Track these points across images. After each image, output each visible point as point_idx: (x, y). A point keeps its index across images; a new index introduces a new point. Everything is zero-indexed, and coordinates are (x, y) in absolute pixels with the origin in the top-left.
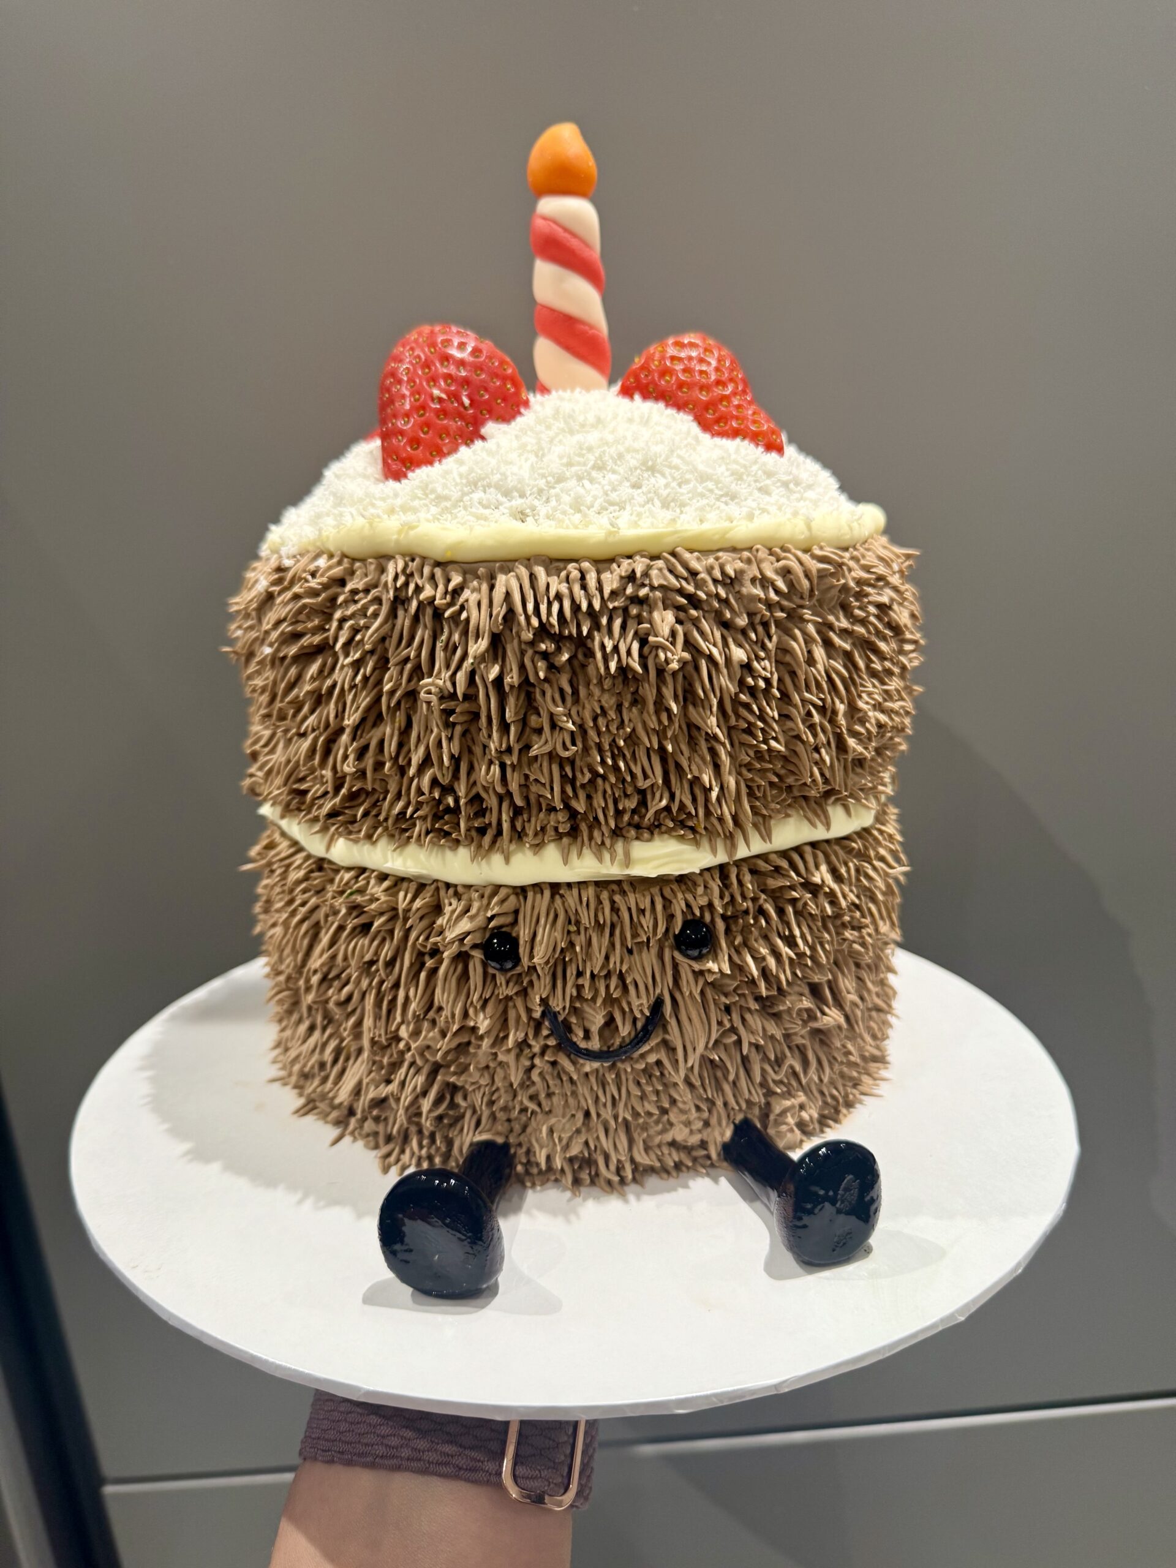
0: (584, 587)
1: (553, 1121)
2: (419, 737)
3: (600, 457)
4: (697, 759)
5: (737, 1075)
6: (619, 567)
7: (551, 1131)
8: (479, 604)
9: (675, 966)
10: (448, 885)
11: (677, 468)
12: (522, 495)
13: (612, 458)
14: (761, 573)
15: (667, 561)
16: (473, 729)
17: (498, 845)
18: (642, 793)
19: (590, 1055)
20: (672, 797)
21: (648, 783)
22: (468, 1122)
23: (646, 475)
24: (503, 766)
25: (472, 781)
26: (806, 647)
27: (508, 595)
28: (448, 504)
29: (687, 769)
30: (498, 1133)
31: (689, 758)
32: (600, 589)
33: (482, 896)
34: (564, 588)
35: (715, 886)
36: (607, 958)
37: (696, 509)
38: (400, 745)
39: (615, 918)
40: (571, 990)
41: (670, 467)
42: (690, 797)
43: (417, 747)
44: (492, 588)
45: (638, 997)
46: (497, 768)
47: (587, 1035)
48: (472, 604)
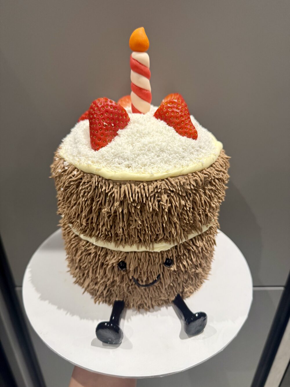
0: (144, 189)
1: (134, 298)
2: (102, 219)
3: (149, 148)
4: (171, 226)
5: (177, 286)
6: (153, 184)
7: (134, 300)
8: (117, 192)
9: (164, 268)
10: (109, 250)
11: (169, 150)
12: (128, 160)
13: (152, 148)
14: (190, 182)
15: (166, 182)
16: (115, 218)
17: (122, 243)
18: (157, 235)
19: (143, 286)
20: (165, 234)
21: (159, 233)
22: (114, 295)
23: (161, 153)
24: (123, 229)
25: (115, 230)
26: (200, 197)
27: (125, 191)
28: (109, 162)
29: (168, 229)
30: (121, 298)
31: (169, 227)
32: (148, 190)
33: (118, 253)
34: (139, 190)
35: (174, 250)
36: (148, 267)
37: (174, 163)
38: (97, 219)
39: (150, 258)
40: (139, 273)
41: (167, 150)
42: (169, 235)
43: (101, 221)
44: (120, 187)
45: (155, 275)
46: (122, 229)
47: (142, 281)
48: (115, 192)
